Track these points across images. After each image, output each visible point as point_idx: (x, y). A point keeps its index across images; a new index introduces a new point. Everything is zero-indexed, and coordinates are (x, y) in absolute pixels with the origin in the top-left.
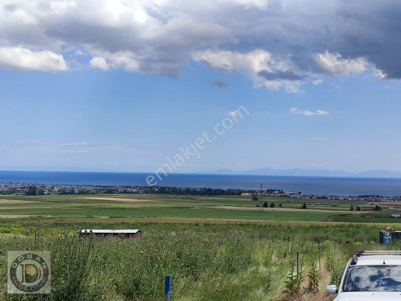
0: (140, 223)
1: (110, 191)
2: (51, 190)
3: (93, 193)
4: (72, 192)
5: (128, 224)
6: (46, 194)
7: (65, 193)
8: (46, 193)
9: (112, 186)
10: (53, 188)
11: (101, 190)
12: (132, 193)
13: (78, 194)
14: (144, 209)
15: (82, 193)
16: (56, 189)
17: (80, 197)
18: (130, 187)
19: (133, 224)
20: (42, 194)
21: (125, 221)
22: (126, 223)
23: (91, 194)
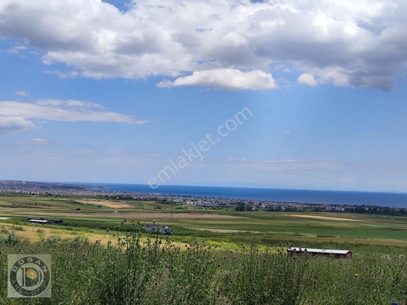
0: (349, 244)
1: (317, 210)
2: (258, 207)
3: (300, 211)
4: (279, 209)
5: (337, 244)
6: (254, 211)
7: (272, 210)
8: (254, 209)
9: (319, 205)
10: (261, 204)
11: (307, 208)
12: (341, 212)
13: (284, 211)
14: (354, 229)
15: (289, 210)
16: (263, 206)
17: (286, 215)
18: (339, 206)
19: (342, 245)
20: (250, 210)
21: (333, 241)
22: (334, 243)
23: (298, 211)
